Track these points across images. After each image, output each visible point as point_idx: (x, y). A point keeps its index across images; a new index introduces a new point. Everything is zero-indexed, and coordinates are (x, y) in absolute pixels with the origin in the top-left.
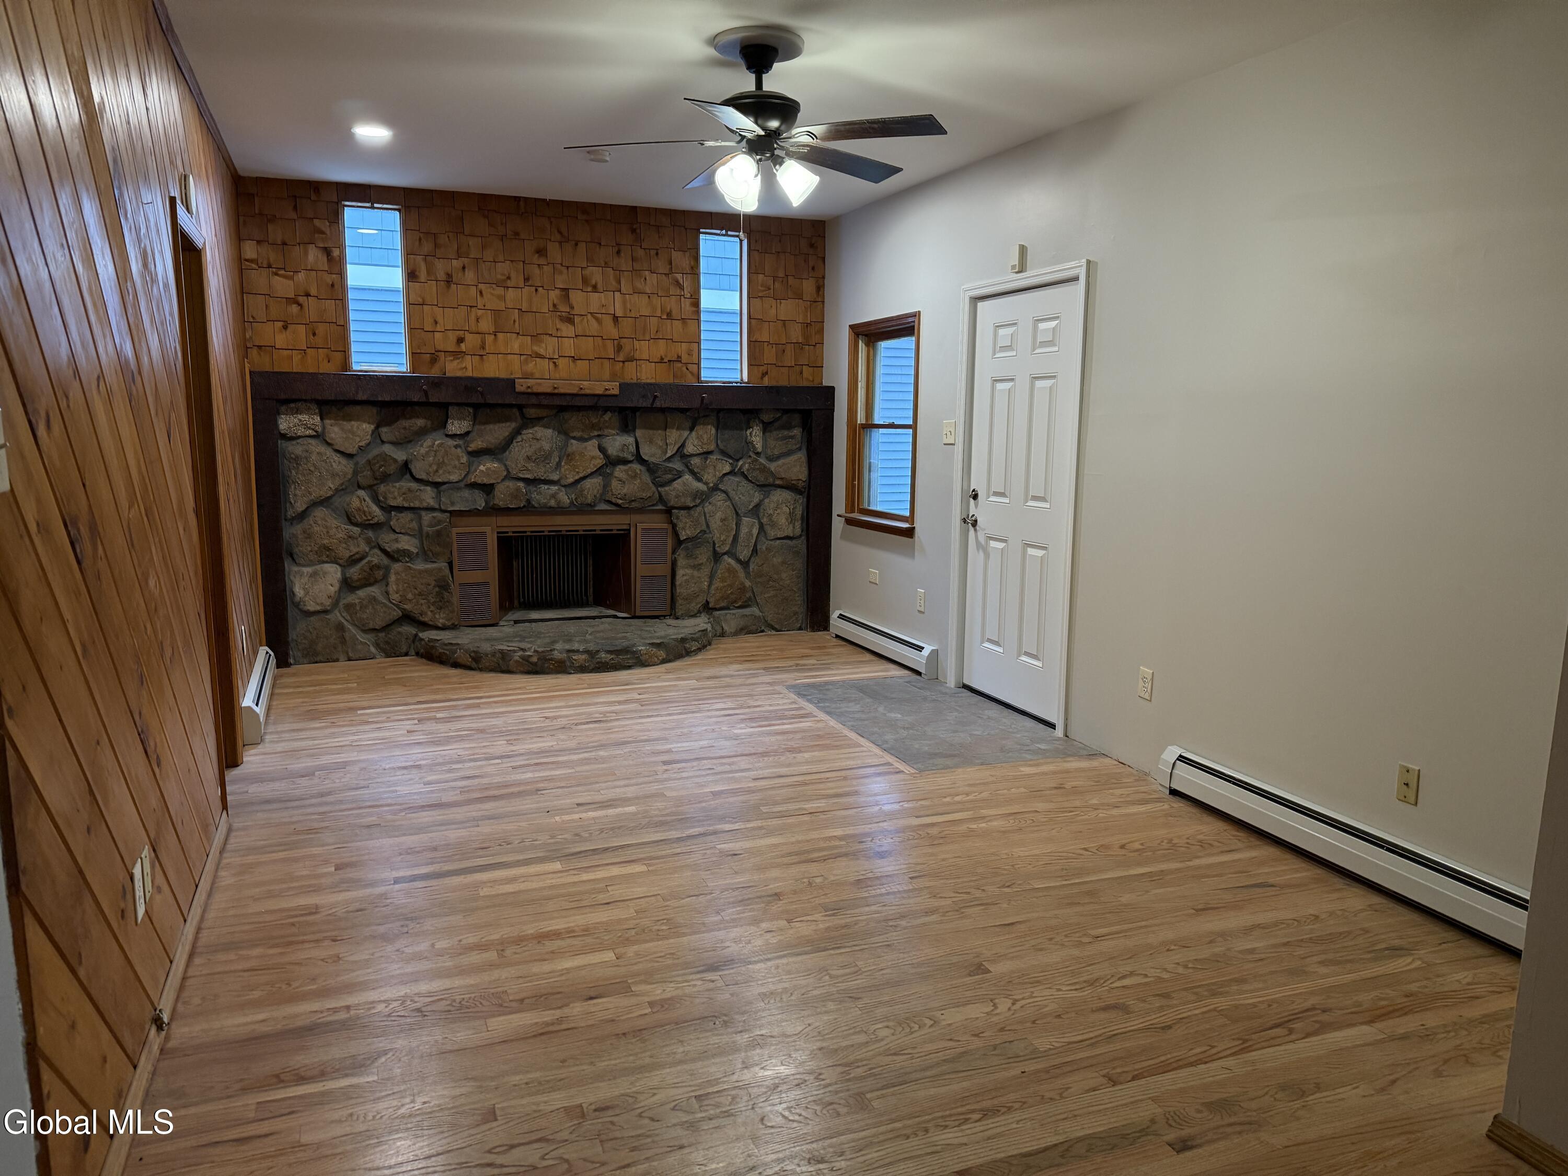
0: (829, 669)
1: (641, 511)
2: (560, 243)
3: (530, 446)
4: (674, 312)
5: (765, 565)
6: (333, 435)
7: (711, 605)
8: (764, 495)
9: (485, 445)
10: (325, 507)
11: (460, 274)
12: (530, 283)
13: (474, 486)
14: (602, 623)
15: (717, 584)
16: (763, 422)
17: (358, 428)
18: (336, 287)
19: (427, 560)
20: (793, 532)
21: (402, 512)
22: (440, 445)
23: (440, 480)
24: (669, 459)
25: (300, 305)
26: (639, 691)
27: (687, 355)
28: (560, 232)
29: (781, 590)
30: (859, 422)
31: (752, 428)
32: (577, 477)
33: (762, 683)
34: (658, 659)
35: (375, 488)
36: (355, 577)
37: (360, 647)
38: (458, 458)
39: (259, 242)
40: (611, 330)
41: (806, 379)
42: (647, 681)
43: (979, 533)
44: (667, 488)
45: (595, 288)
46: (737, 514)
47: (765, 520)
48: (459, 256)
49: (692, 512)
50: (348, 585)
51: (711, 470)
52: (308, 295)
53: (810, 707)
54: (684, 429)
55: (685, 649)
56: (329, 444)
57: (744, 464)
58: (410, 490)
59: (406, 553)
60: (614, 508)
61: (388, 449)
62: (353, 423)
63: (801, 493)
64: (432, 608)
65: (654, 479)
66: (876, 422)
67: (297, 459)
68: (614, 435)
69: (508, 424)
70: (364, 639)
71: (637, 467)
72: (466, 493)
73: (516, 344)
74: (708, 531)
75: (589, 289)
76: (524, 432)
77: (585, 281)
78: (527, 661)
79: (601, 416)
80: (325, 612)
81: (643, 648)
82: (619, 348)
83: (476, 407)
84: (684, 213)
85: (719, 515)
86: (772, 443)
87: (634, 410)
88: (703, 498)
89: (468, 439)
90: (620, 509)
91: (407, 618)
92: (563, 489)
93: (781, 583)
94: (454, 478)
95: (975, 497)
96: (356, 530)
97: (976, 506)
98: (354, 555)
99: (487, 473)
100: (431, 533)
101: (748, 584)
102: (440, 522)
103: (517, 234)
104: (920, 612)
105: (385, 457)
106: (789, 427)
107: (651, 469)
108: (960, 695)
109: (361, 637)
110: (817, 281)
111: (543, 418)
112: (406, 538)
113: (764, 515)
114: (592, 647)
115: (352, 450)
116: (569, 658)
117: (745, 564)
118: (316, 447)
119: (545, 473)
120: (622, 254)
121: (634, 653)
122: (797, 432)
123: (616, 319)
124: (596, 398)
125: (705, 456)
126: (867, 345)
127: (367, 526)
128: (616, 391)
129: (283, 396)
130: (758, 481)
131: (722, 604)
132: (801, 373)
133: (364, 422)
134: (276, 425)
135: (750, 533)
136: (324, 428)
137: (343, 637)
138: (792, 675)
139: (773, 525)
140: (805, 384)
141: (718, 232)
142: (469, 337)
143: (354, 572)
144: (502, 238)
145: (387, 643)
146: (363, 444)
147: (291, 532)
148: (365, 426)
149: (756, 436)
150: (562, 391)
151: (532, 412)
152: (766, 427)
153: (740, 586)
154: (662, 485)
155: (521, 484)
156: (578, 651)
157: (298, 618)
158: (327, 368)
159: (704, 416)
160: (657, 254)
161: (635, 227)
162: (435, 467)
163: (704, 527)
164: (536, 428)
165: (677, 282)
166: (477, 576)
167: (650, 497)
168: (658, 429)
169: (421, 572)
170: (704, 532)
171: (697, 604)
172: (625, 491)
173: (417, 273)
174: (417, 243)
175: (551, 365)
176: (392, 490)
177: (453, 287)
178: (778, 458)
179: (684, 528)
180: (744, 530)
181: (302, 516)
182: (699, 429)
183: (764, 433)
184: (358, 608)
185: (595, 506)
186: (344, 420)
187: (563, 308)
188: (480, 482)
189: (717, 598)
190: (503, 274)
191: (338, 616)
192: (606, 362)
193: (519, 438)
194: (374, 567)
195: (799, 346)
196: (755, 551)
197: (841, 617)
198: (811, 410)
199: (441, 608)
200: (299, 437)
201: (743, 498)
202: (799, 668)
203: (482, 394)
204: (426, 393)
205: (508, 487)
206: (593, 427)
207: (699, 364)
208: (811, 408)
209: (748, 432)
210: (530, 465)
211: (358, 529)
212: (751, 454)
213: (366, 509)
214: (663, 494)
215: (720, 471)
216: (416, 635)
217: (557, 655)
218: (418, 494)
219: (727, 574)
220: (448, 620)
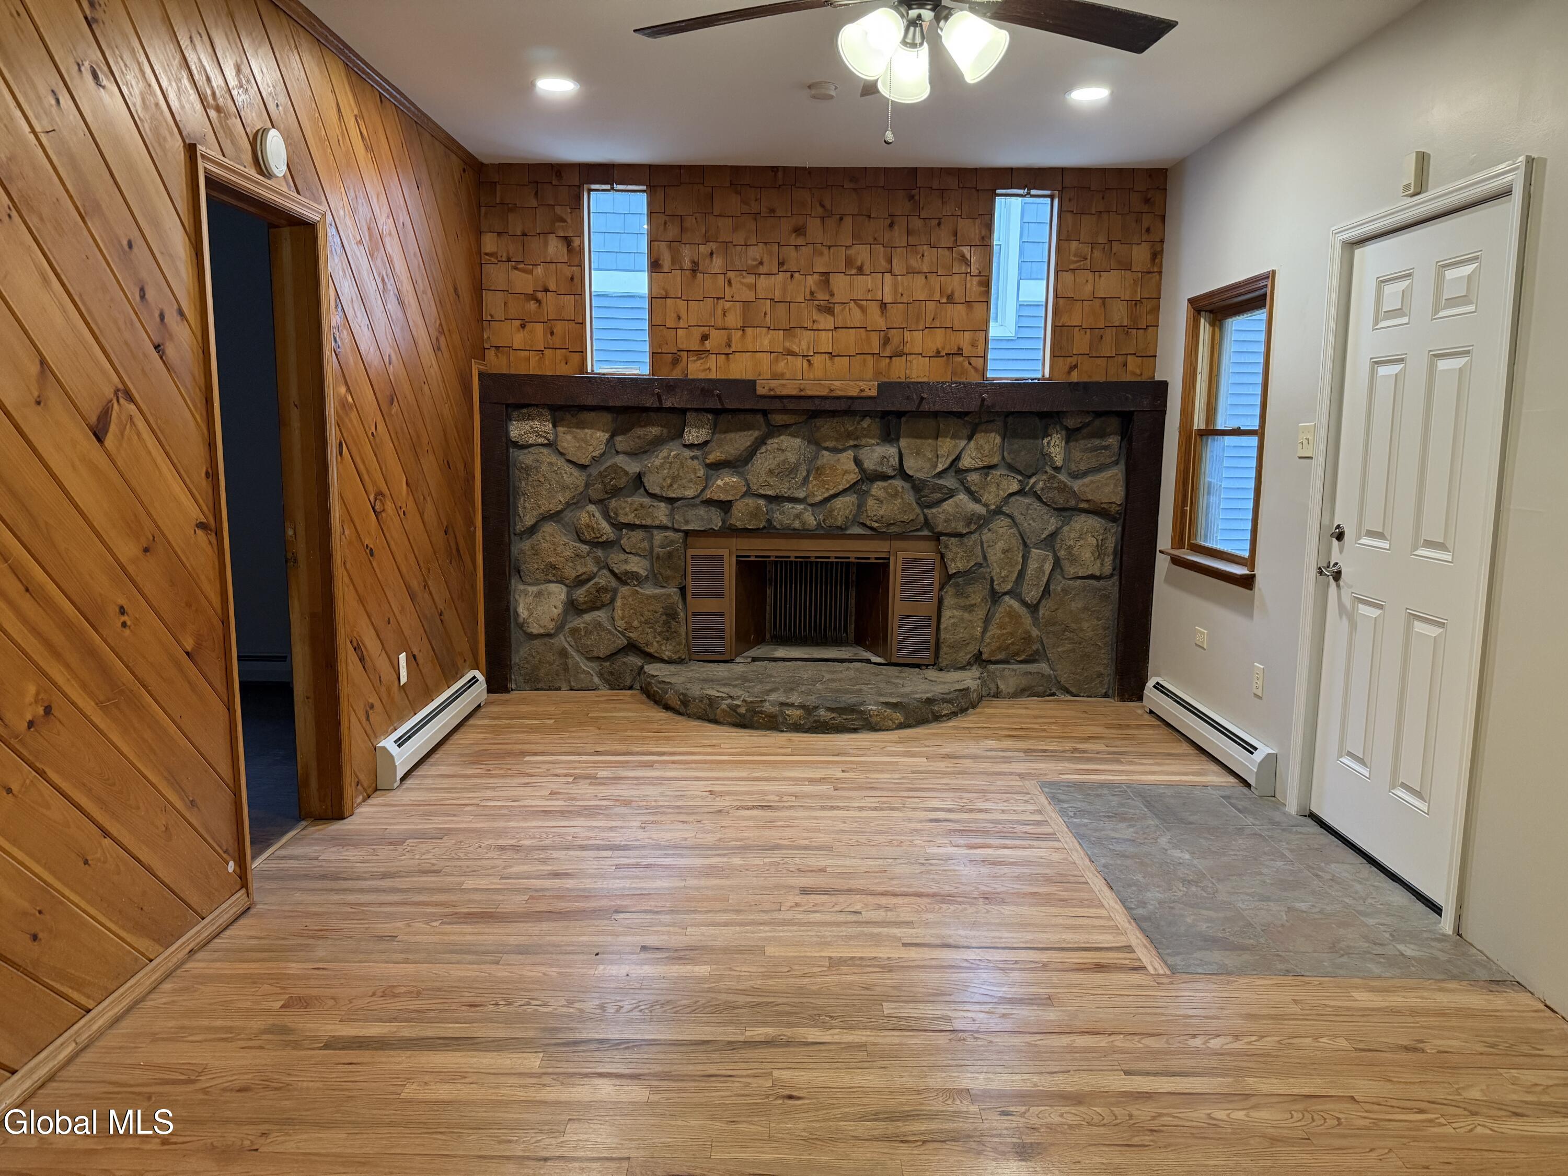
0: (1118, 761)
1: (901, 536)
2: (822, 218)
3: (774, 458)
4: (956, 295)
5: (1060, 611)
6: (565, 444)
7: (984, 657)
8: (1063, 522)
9: (723, 457)
10: (555, 522)
11: (707, 261)
12: (785, 268)
13: (709, 502)
14: (848, 669)
15: (993, 630)
16: (1067, 429)
17: (591, 436)
18: (575, 280)
19: (657, 584)
20: (1101, 570)
21: (633, 531)
22: (676, 456)
23: (674, 496)
24: (940, 475)
25: (538, 301)
26: (844, 767)
27: (970, 347)
28: (823, 206)
29: (1080, 643)
30: (1195, 427)
31: (1051, 435)
32: (826, 495)
33: (1011, 774)
34: (894, 723)
35: (606, 502)
36: (581, 600)
37: (582, 676)
38: (695, 471)
39: (499, 234)
40: (877, 319)
41: (1133, 371)
42: (868, 752)
43: (1342, 591)
44: (934, 510)
45: (860, 271)
46: (1025, 544)
47: (1062, 553)
48: (707, 240)
49: (966, 540)
50: (573, 607)
51: (993, 489)
52: (546, 290)
53: (1057, 823)
54: (961, 438)
55: (933, 713)
56: (562, 454)
57: (1038, 482)
58: (641, 505)
59: (635, 576)
60: (869, 532)
61: (620, 460)
62: (586, 430)
63: (1114, 520)
64: (658, 639)
65: (919, 499)
66: (1220, 426)
67: (527, 469)
68: (873, 445)
69: (751, 432)
70: (586, 666)
71: (898, 483)
72: (702, 511)
73: (765, 340)
74: (985, 565)
75: (854, 271)
76: (770, 441)
77: (849, 262)
78: (735, 711)
79: (859, 423)
80: (549, 635)
81: (873, 708)
82: (886, 341)
83: (716, 412)
84: (976, 171)
85: (1000, 545)
86: (1077, 455)
87: (900, 414)
88: (981, 523)
89: (707, 449)
90: (877, 534)
91: (632, 647)
92: (810, 508)
93: (1081, 635)
94: (690, 493)
95: (1340, 536)
96: (585, 548)
97: (1341, 551)
98: (581, 575)
99: (723, 489)
100: (661, 554)
101: (1035, 632)
102: (672, 542)
103: (772, 211)
104: (1256, 695)
105: (615, 468)
106: (1102, 435)
107: (917, 486)
108: (1299, 829)
109: (585, 665)
110: (1152, 247)
111: (790, 425)
112: (636, 559)
113: (1061, 547)
114: (811, 700)
115: (583, 461)
116: (782, 712)
117: (1033, 608)
118: (547, 456)
119: (789, 489)
120: (896, 227)
121: (862, 712)
122: (1113, 441)
123: (883, 306)
124: (850, 401)
125: (986, 471)
126: (1212, 324)
127: (595, 544)
128: (874, 393)
129: (511, 401)
130: (1055, 503)
131: (1000, 657)
132: (1125, 365)
133: (599, 430)
134: (507, 433)
135: (1041, 569)
136: (557, 436)
137: (566, 664)
138: (1060, 766)
139: (1073, 559)
140: (1130, 378)
141: (1021, 192)
142: (714, 333)
143: (580, 594)
144: (756, 216)
145: (612, 673)
146: (596, 454)
147: (521, 547)
148: (599, 434)
149: (1055, 447)
150: (810, 393)
151: (778, 419)
152: (1071, 435)
153: (1024, 635)
154: (930, 506)
155: (762, 502)
156: (792, 705)
157: (522, 640)
158: (564, 370)
159: (987, 422)
160: (939, 224)
161: (913, 192)
162: (669, 481)
163: (980, 560)
164: (782, 438)
165: (963, 256)
166: (710, 605)
167: (912, 520)
168: (926, 438)
169: (649, 597)
170: (980, 565)
171: (966, 654)
172: (881, 512)
173: (660, 262)
174: (662, 228)
175: (805, 364)
176: (624, 505)
177: (700, 276)
178: (1085, 474)
179: (953, 560)
180: (1033, 565)
181: (532, 530)
182: (980, 438)
183: (1067, 442)
184: (583, 633)
185: (846, 529)
186: (577, 428)
187: (822, 296)
188: (715, 498)
189: (993, 648)
190: (755, 260)
191: (562, 641)
192: (870, 358)
193: (763, 449)
194: (600, 590)
195: (1124, 330)
196: (1046, 592)
197: (1158, 686)
198: (1133, 412)
199: (667, 640)
200: (531, 446)
201: (1033, 524)
202: (1076, 755)
203: (719, 396)
204: (659, 396)
205: (747, 504)
206: (849, 435)
207: (985, 357)
208: (1132, 409)
209: (1045, 441)
210: (772, 480)
211: (587, 547)
212: (1048, 469)
213: (595, 526)
214: (929, 516)
215: (1004, 490)
216: (642, 667)
217: (768, 707)
218: (650, 510)
219: (1007, 619)
220: (675, 653)
